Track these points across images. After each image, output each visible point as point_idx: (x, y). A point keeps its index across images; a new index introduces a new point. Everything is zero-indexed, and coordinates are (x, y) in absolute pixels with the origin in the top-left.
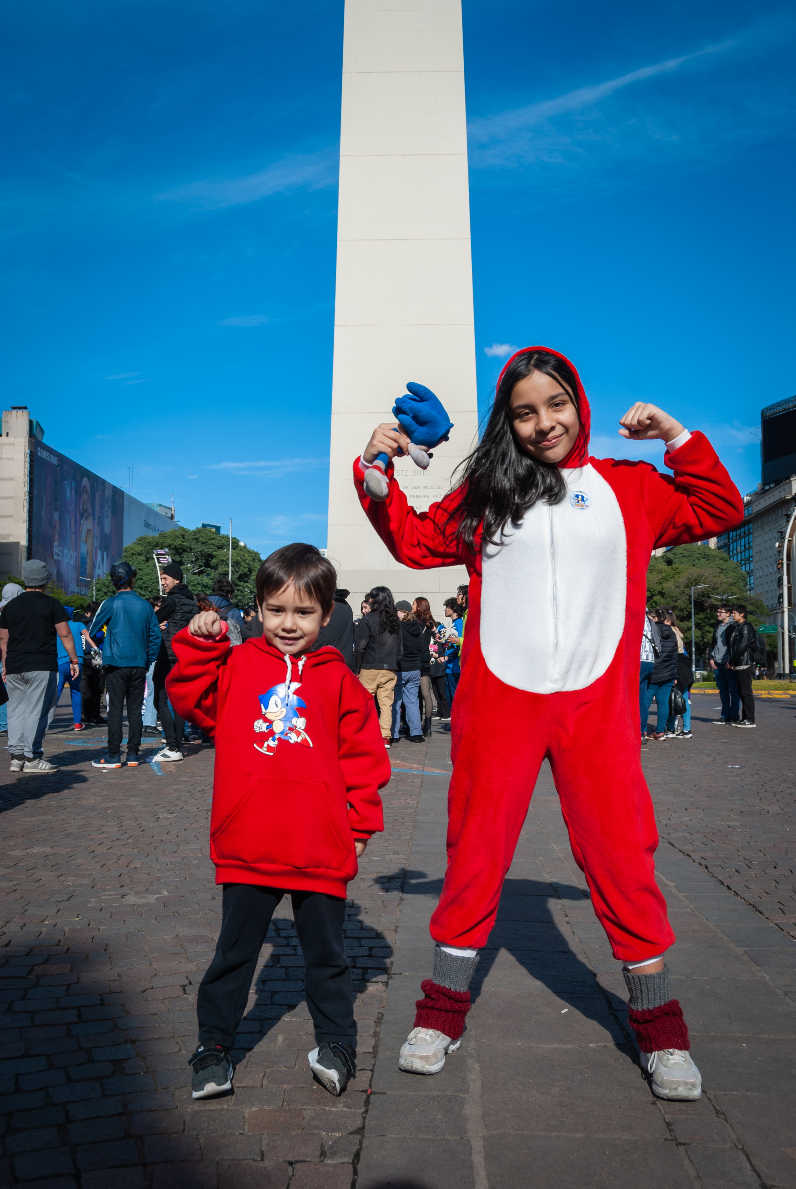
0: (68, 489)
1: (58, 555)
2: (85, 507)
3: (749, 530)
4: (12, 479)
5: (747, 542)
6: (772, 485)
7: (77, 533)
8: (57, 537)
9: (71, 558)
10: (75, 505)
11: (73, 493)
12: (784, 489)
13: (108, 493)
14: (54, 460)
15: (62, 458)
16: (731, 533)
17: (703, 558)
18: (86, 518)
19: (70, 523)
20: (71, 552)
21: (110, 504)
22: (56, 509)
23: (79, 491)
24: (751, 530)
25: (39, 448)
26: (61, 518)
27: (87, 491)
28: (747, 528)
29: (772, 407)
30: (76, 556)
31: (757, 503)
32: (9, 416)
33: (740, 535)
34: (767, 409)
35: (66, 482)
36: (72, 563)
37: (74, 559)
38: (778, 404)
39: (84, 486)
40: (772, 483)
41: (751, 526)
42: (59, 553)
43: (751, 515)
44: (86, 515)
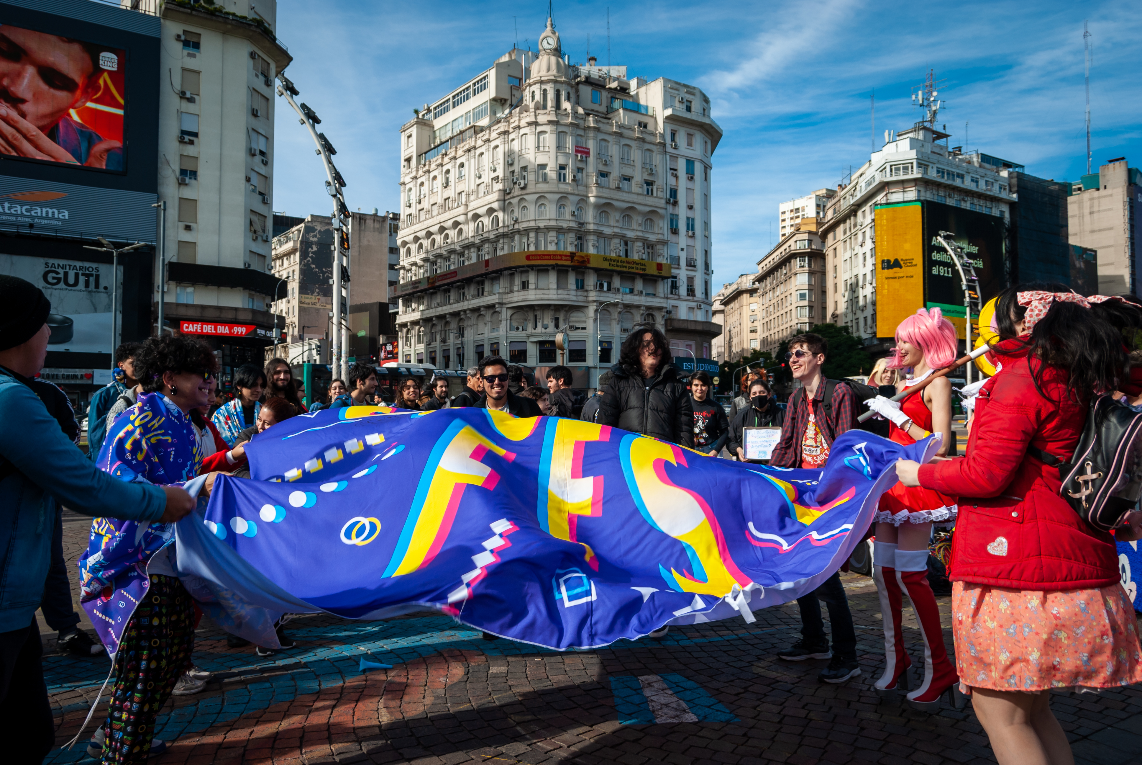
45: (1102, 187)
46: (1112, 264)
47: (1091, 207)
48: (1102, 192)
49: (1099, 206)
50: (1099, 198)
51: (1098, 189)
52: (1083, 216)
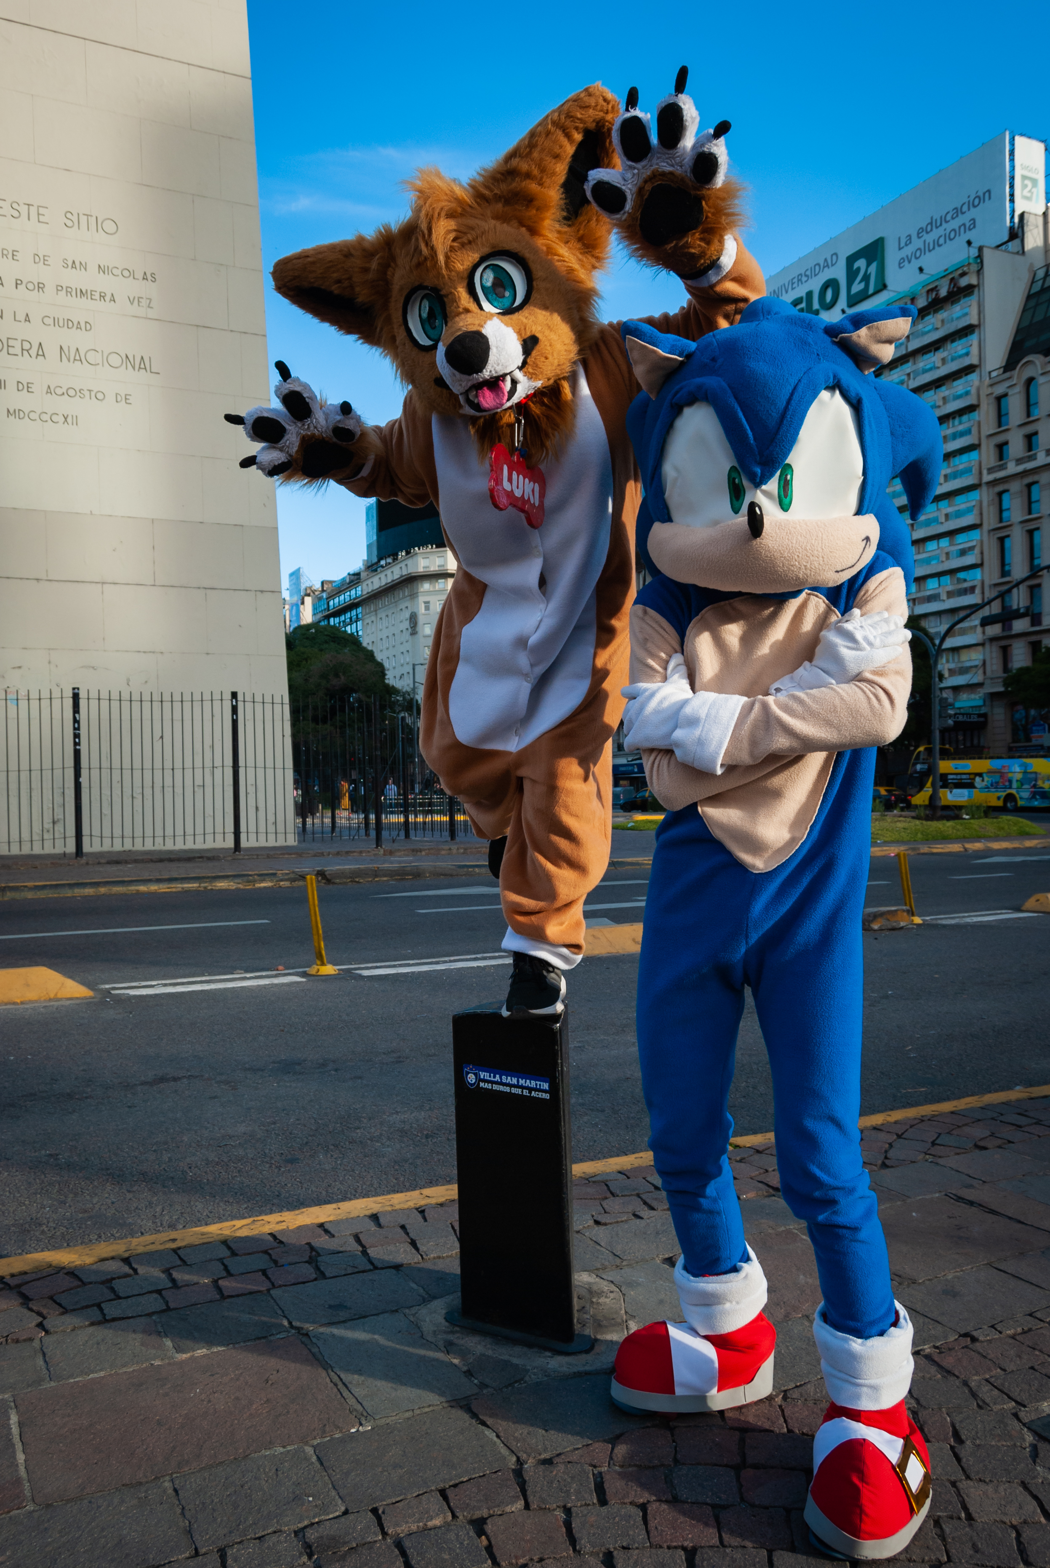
3: (357, 615)
5: (354, 630)
6: (389, 560)
12: (406, 565)
16: (332, 620)
17: (334, 642)
24: (360, 616)
28: (354, 612)
31: (369, 582)
33: (344, 621)
40: (389, 556)
41: (359, 610)
43: (362, 596)
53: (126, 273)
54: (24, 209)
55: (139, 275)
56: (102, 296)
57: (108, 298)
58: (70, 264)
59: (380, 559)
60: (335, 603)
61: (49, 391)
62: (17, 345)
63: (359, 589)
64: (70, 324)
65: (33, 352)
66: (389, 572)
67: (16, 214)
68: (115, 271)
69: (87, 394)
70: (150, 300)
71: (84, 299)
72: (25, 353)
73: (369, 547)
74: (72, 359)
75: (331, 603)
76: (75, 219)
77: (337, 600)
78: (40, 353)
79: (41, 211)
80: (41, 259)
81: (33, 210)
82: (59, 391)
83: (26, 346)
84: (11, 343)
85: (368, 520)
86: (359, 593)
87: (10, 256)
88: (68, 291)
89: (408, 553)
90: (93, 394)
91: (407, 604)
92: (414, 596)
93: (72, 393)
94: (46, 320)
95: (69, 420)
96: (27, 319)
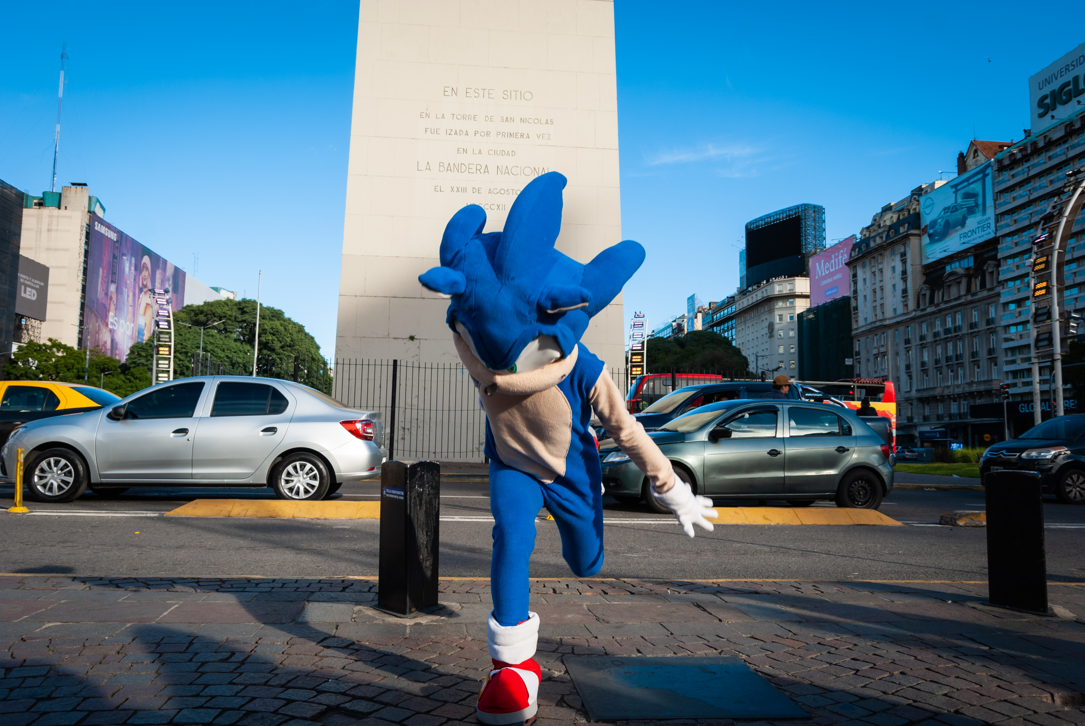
0: (127, 265)
1: (112, 324)
2: (145, 283)
3: (732, 325)
4: (67, 250)
5: (730, 335)
6: (755, 287)
7: (135, 306)
8: (113, 307)
9: (128, 328)
10: (135, 280)
11: (133, 268)
12: (766, 290)
13: (170, 272)
14: (113, 236)
15: (121, 234)
16: (715, 328)
17: (713, 343)
18: (145, 293)
19: (128, 296)
20: (128, 323)
21: (171, 282)
22: (113, 282)
23: (138, 268)
24: (734, 325)
25: (96, 223)
26: (118, 290)
27: (147, 269)
28: (730, 323)
29: (756, 221)
30: (133, 328)
31: (740, 302)
32: (68, 191)
33: (723, 329)
34: (751, 223)
35: (124, 258)
36: (129, 333)
37: (130, 329)
38: (761, 219)
39: (144, 263)
40: (755, 284)
41: (734, 321)
42: (115, 323)
43: (735, 312)
44: (145, 290)
45: (63, 207)
46: (64, 285)
47: (50, 224)
48: (62, 211)
49: (58, 225)
50: (58, 216)
51: (59, 208)
52: (41, 232)
53: (536, 121)
54: (481, 92)
55: (544, 121)
56: (522, 136)
57: (525, 137)
58: (505, 119)
59: (748, 287)
60: (717, 317)
61: (490, 192)
62: (474, 167)
63: (734, 307)
64: (503, 153)
65: (482, 171)
66: (754, 295)
67: (477, 95)
68: (530, 121)
69: (511, 192)
70: (550, 135)
71: (512, 138)
72: (478, 171)
73: (741, 278)
74: (503, 173)
75: (715, 317)
76: (509, 94)
77: (718, 315)
78: (486, 171)
79: (491, 92)
80: (489, 118)
81: (486, 92)
82: (495, 191)
83: (479, 167)
84: (471, 166)
85: (741, 261)
86: (734, 310)
87: (472, 119)
88: (503, 134)
89: (768, 281)
90: (514, 191)
91: (767, 316)
92: (771, 311)
93: (502, 192)
94: (490, 152)
95: (500, 207)
96: (480, 152)
